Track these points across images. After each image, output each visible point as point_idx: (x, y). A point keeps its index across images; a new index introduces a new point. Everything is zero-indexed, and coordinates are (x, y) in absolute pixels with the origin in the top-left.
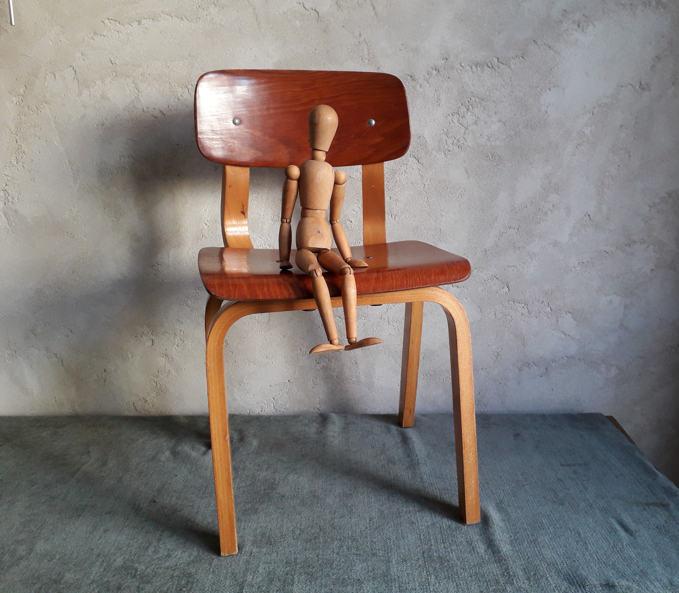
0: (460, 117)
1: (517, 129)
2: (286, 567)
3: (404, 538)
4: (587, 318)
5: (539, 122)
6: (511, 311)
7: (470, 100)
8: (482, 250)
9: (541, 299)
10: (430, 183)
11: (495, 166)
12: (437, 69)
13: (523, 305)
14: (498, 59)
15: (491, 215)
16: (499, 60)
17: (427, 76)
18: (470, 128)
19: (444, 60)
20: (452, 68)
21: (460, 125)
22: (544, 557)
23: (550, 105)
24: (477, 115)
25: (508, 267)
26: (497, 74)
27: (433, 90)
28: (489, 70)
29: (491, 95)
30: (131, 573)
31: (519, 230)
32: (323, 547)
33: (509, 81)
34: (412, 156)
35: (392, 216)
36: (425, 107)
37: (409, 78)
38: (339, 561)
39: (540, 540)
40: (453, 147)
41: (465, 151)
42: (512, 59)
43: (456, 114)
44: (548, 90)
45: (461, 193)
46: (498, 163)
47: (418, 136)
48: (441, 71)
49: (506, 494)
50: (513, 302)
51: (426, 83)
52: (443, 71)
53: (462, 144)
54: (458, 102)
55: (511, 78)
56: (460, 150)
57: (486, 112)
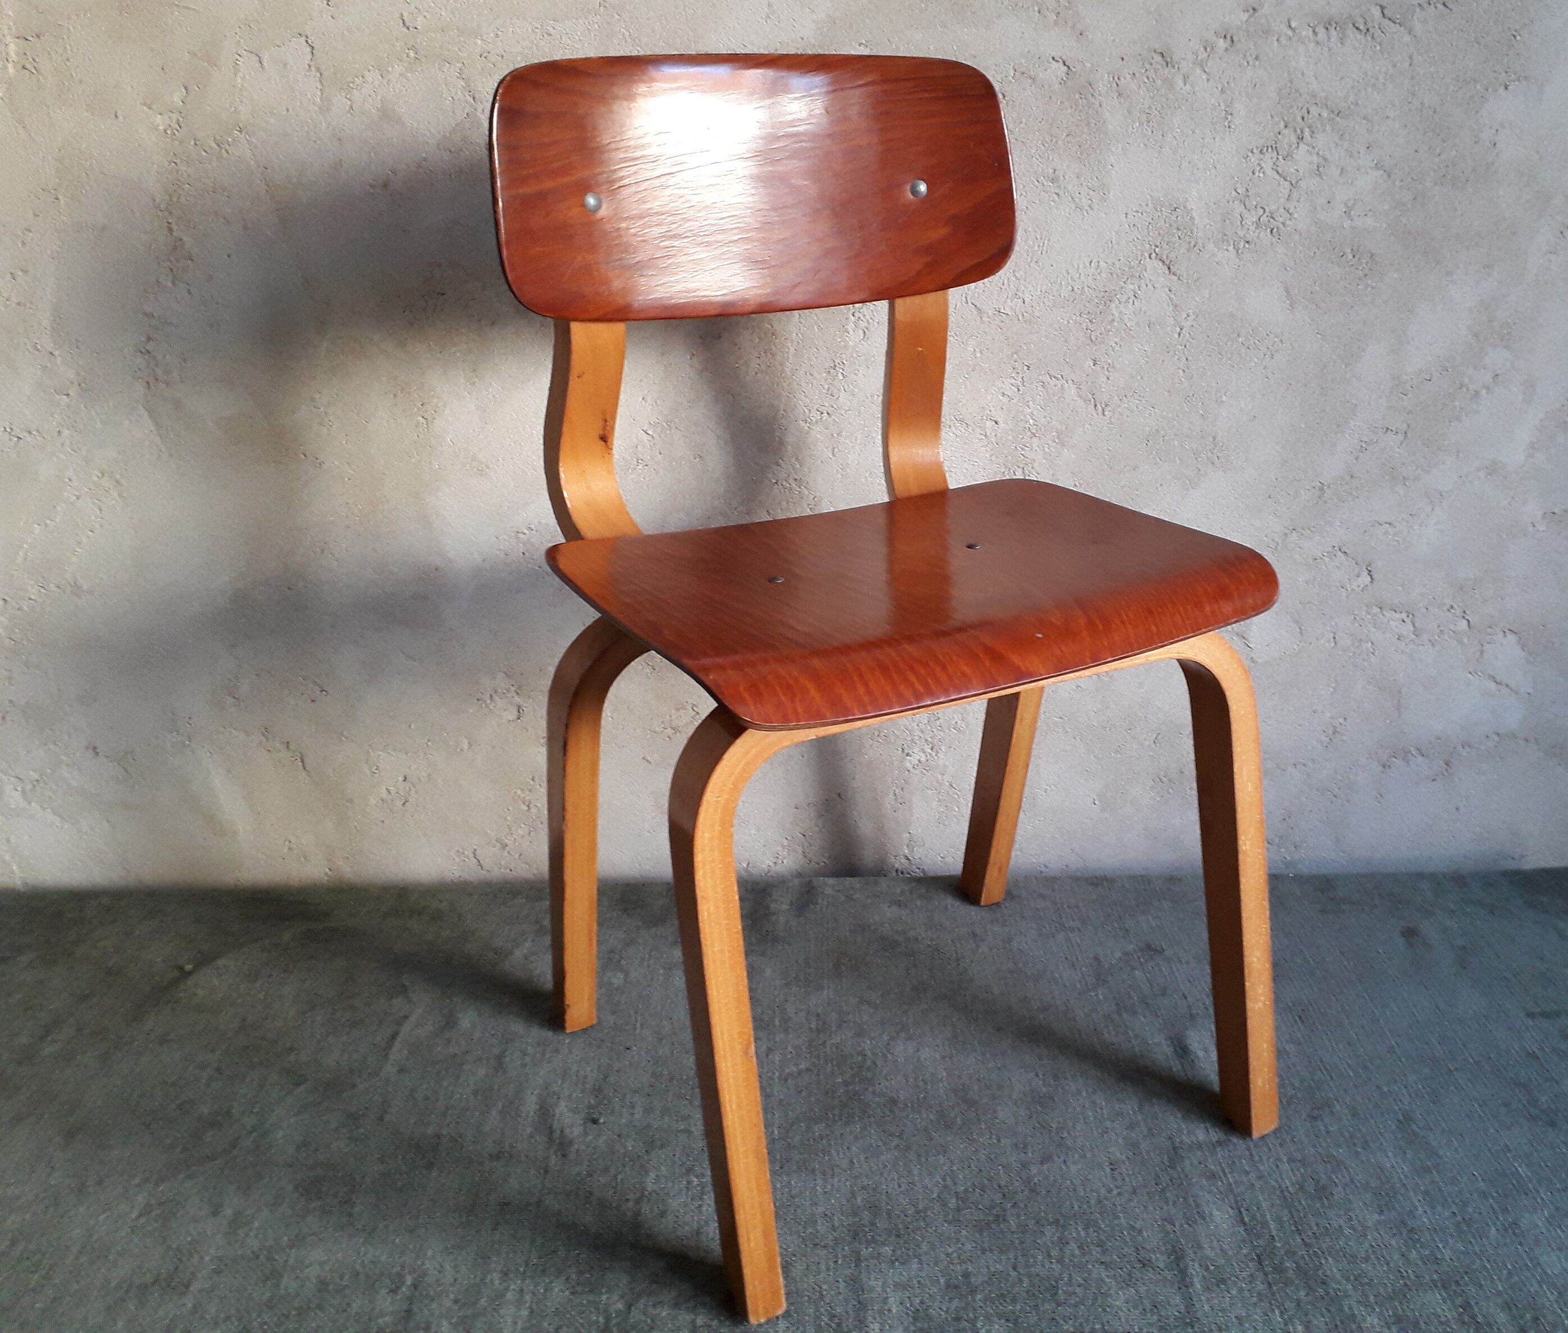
0: (1280, 157)
1: (1420, 187)
2: (951, 1299)
3: (1204, 1219)
4: (1553, 643)
5: (1474, 170)
6: (1373, 630)
7: (1306, 115)
8: (1313, 484)
9: (1448, 602)
10: (1194, 324)
11: (1360, 279)
12: (1229, 37)
13: (1404, 615)
14: (1382, 8)
15: (1341, 401)
16: (1385, 12)
17: (1203, 55)
18: (1303, 184)
19: (1248, 11)
20: (1267, 32)
21: (1277, 177)
22: (1545, 1273)
23: (1502, 126)
24: (1321, 153)
25: (1373, 526)
26: (1378, 48)
27: (1215, 90)
28: (1359, 37)
29: (1360, 102)
30: (597, 1322)
31: (1409, 435)
32: (1022, 1243)
33: (1407, 65)
34: (1154, 255)
35: (1096, 406)
36: (1194, 132)
37: (1158, 58)
38: (1070, 1282)
39: (1524, 1223)
40: (1258, 231)
41: (1287, 243)
42: (1418, 10)
43: (1270, 149)
44: (1501, 90)
45: (1270, 347)
46: (1367, 271)
47: (1171, 205)
48: (1239, 41)
49: (1413, 1095)
50: (1379, 610)
51: (1198, 71)
52: (1243, 40)
53: (1281, 226)
54: (1277, 119)
55: (1411, 57)
56: (1274, 240)
57: (1346, 145)
